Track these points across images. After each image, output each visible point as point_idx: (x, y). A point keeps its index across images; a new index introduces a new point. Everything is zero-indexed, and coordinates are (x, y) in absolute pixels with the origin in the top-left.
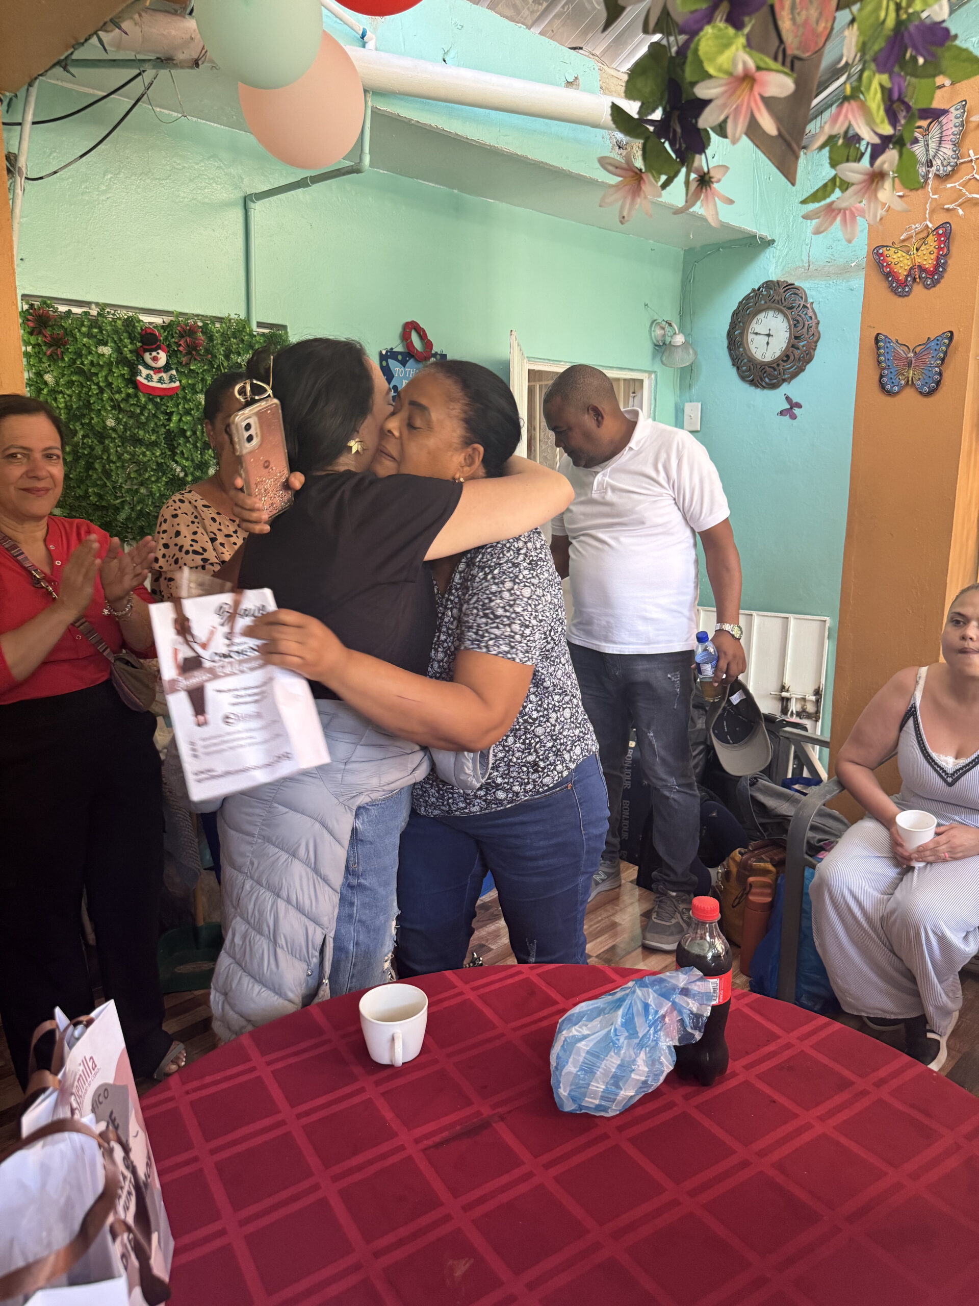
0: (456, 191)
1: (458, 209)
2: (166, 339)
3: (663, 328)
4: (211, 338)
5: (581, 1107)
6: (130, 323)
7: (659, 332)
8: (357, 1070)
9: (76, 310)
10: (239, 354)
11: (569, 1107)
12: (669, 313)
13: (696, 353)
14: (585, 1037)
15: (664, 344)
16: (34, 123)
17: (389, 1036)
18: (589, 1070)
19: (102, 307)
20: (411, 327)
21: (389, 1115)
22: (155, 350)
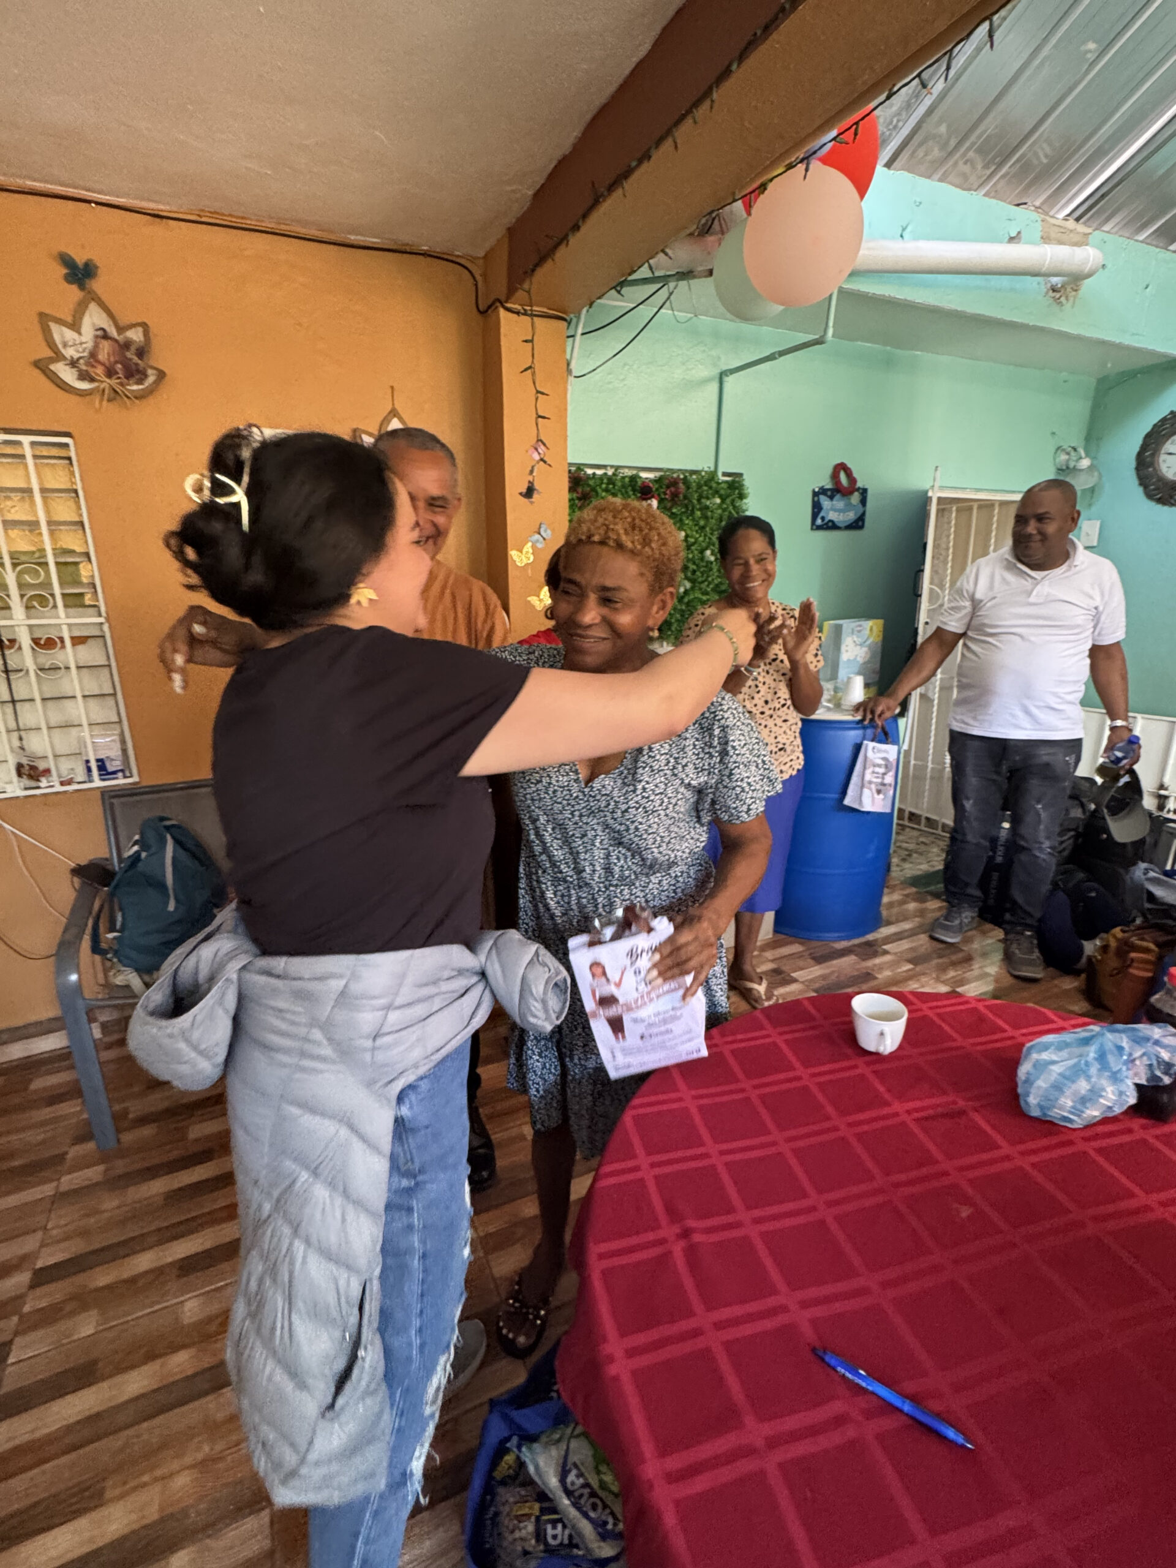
0: (889, 348)
1: (889, 363)
2: (657, 490)
3: (1068, 454)
4: (688, 488)
5: (1045, 1115)
6: (633, 479)
7: (1063, 457)
8: (849, 1051)
9: (599, 472)
10: (708, 498)
11: (1035, 1113)
12: (1075, 438)
13: (1100, 476)
14: (1054, 1062)
15: (1068, 468)
16: (583, 334)
17: (878, 1031)
18: (1058, 1088)
19: (617, 468)
20: (841, 467)
21: (881, 1089)
22: (650, 498)
